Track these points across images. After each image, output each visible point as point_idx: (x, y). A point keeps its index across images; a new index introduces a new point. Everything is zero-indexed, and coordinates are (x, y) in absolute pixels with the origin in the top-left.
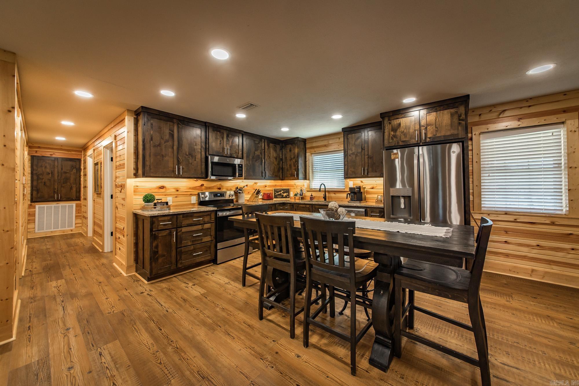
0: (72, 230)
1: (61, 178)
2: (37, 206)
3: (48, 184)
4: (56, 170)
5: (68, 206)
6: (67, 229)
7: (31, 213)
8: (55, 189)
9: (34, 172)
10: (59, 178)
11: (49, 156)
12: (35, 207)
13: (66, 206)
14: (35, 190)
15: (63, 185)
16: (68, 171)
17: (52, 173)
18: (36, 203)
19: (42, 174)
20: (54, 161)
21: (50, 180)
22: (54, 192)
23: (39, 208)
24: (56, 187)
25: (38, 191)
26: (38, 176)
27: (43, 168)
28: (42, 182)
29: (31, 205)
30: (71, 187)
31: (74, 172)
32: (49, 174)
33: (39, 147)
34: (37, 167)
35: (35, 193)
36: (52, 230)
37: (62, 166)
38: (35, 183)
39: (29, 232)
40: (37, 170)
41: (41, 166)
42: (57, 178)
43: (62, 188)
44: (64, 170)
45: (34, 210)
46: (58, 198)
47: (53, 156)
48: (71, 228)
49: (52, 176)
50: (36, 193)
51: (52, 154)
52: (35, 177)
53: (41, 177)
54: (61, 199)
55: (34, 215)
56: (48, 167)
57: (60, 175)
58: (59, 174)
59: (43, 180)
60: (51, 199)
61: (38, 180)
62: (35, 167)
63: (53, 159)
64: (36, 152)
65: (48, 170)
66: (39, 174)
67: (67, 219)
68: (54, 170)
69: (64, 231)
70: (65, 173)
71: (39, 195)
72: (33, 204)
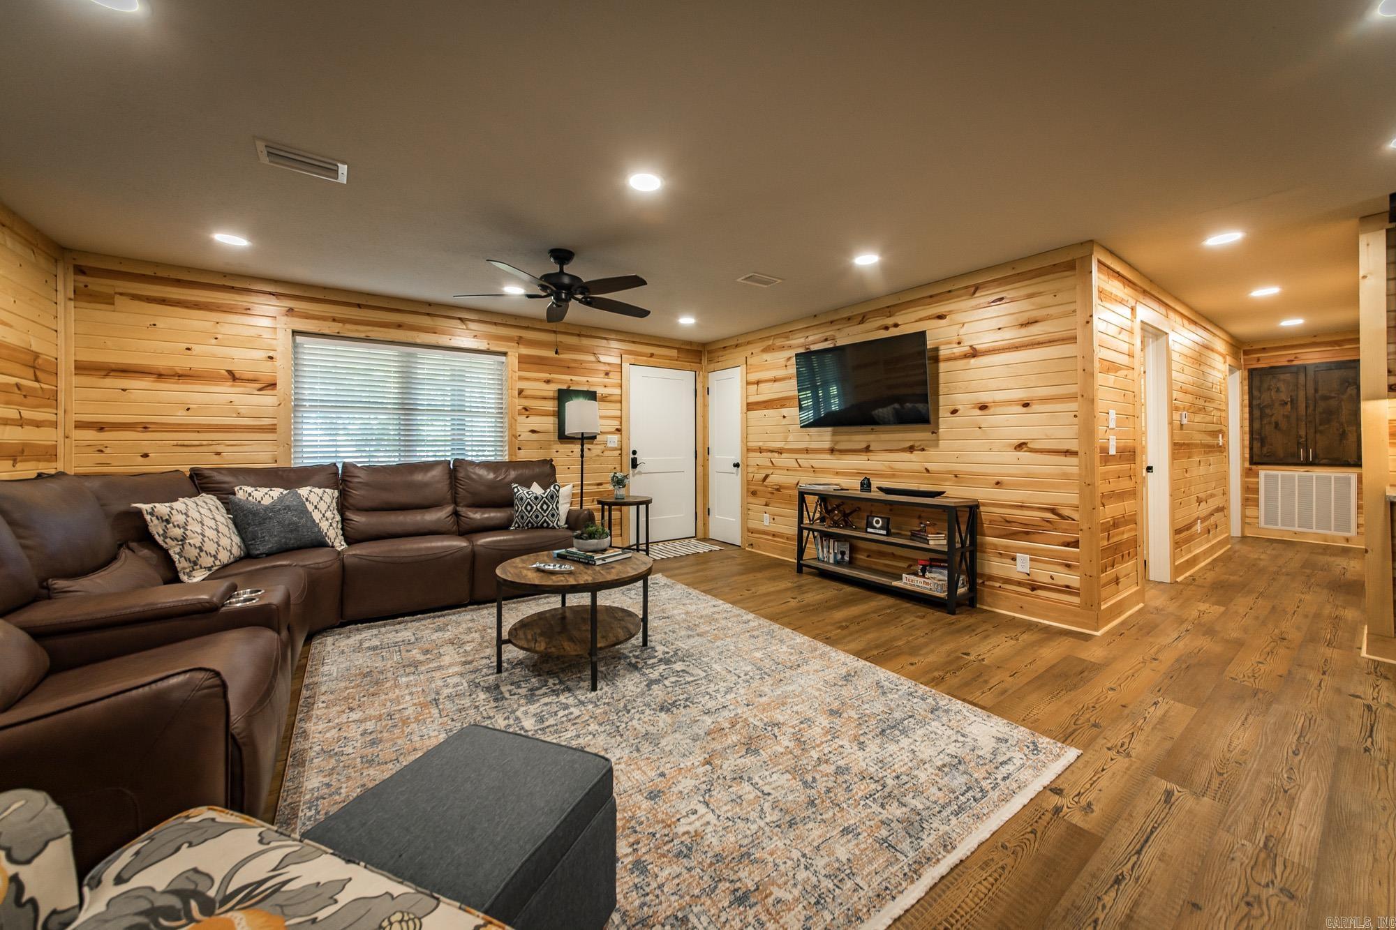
0: (1347, 540)
1: (1315, 410)
2: (1262, 473)
3: (1283, 425)
4: (1302, 394)
5: (1335, 478)
6: (1332, 532)
7: (1250, 486)
8: (1301, 437)
9: (1255, 403)
10: (1310, 410)
11: (1286, 364)
12: (1257, 475)
13: (1330, 478)
14: (1256, 439)
15: (1321, 428)
16: (1333, 395)
17: (1292, 401)
18: (1260, 467)
19: (1270, 406)
20: (1297, 373)
21: (1287, 417)
22: (1299, 443)
23: (1266, 476)
24: (1302, 433)
25: (1263, 441)
26: (1262, 410)
27: (1273, 393)
28: (1270, 423)
29: (1250, 469)
30: (1344, 432)
31: (1351, 395)
32: (1286, 403)
33: (1264, 349)
34: (1260, 392)
35: (1257, 445)
36: (1296, 529)
37: (1316, 383)
38: (1257, 425)
39: (1249, 524)
40: (1260, 398)
41: (1269, 389)
42: (1303, 412)
43: (1318, 436)
44: (1320, 393)
45: (1256, 480)
46: (1307, 457)
47: (1295, 363)
48: (1347, 535)
49: (1292, 408)
50: (1259, 444)
51: (1293, 359)
52: (1257, 413)
53: (1268, 411)
54: (1317, 461)
55: (1257, 491)
56: (1283, 388)
57: (1312, 407)
58: (1310, 402)
59: (1273, 419)
60: (1290, 460)
61: (1261, 418)
62: (1256, 393)
63: (1294, 369)
64: (1258, 360)
65: (1283, 396)
66: (1263, 407)
67: (1333, 509)
68: (1297, 396)
69: (1325, 538)
70: (1325, 398)
71: (1265, 450)
72: (1254, 467)
